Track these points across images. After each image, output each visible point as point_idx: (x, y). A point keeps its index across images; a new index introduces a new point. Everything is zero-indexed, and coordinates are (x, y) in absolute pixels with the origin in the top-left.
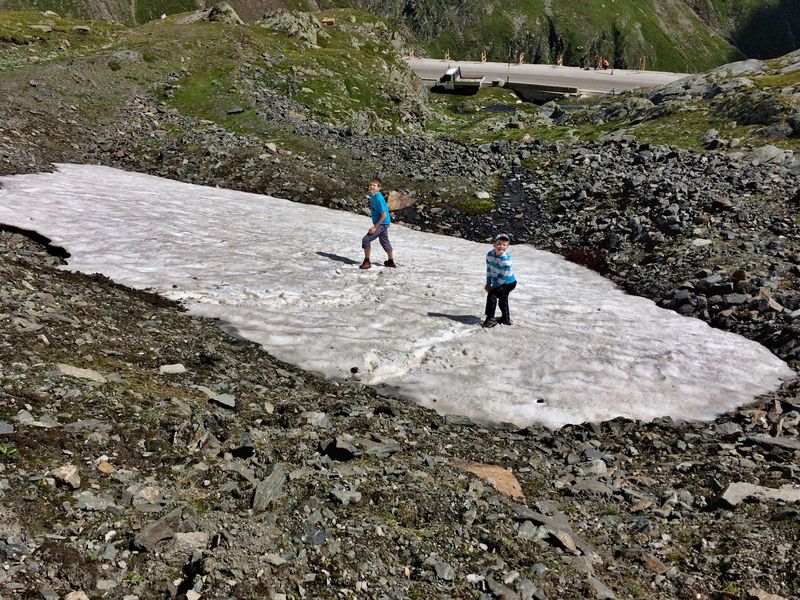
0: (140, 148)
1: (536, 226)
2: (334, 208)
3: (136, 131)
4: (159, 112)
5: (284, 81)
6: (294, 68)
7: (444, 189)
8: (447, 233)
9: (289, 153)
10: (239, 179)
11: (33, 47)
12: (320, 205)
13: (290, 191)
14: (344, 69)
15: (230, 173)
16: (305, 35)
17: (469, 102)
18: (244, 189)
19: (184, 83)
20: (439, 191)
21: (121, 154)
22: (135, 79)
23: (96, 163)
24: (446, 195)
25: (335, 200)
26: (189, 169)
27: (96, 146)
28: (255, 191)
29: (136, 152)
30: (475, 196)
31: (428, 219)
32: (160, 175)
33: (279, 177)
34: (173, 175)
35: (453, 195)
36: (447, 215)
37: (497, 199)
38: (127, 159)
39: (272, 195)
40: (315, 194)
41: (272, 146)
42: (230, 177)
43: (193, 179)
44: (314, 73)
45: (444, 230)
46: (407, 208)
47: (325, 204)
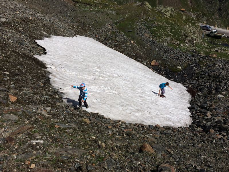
0: (102, 36)
1: (188, 80)
2: (137, 61)
3: (104, 31)
4: (113, 28)
5: (150, 25)
6: (156, 22)
7: (169, 63)
8: (162, 75)
9: (136, 44)
10: (119, 48)
11: (93, 7)
12: (134, 59)
13: (129, 54)
14: (173, 25)
15: (118, 46)
16: (166, 13)
17: (216, 41)
18: (119, 51)
19: (123, 21)
20: (167, 63)
21: (97, 36)
22: (112, 18)
23: (90, 37)
24: (169, 65)
25: (138, 59)
26: (110, 43)
27: (93, 33)
28: (121, 52)
29: (101, 36)
30: (177, 67)
31: (159, 70)
32: (103, 43)
33: (128, 50)
34: (106, 44)
35: (171, 65)
36: (165, 70)
37: (183, 70)
38: (98, 38)
39: (124, 54)
40: (134, 56)
41: (132, 42)
42: (118, 47)
43: (109, 46)
44: (162, 24)
45: (162, 74)
46: (156, 66)
47: (135, 60)
